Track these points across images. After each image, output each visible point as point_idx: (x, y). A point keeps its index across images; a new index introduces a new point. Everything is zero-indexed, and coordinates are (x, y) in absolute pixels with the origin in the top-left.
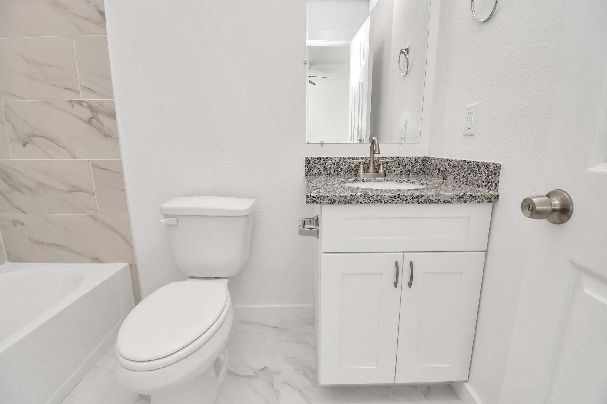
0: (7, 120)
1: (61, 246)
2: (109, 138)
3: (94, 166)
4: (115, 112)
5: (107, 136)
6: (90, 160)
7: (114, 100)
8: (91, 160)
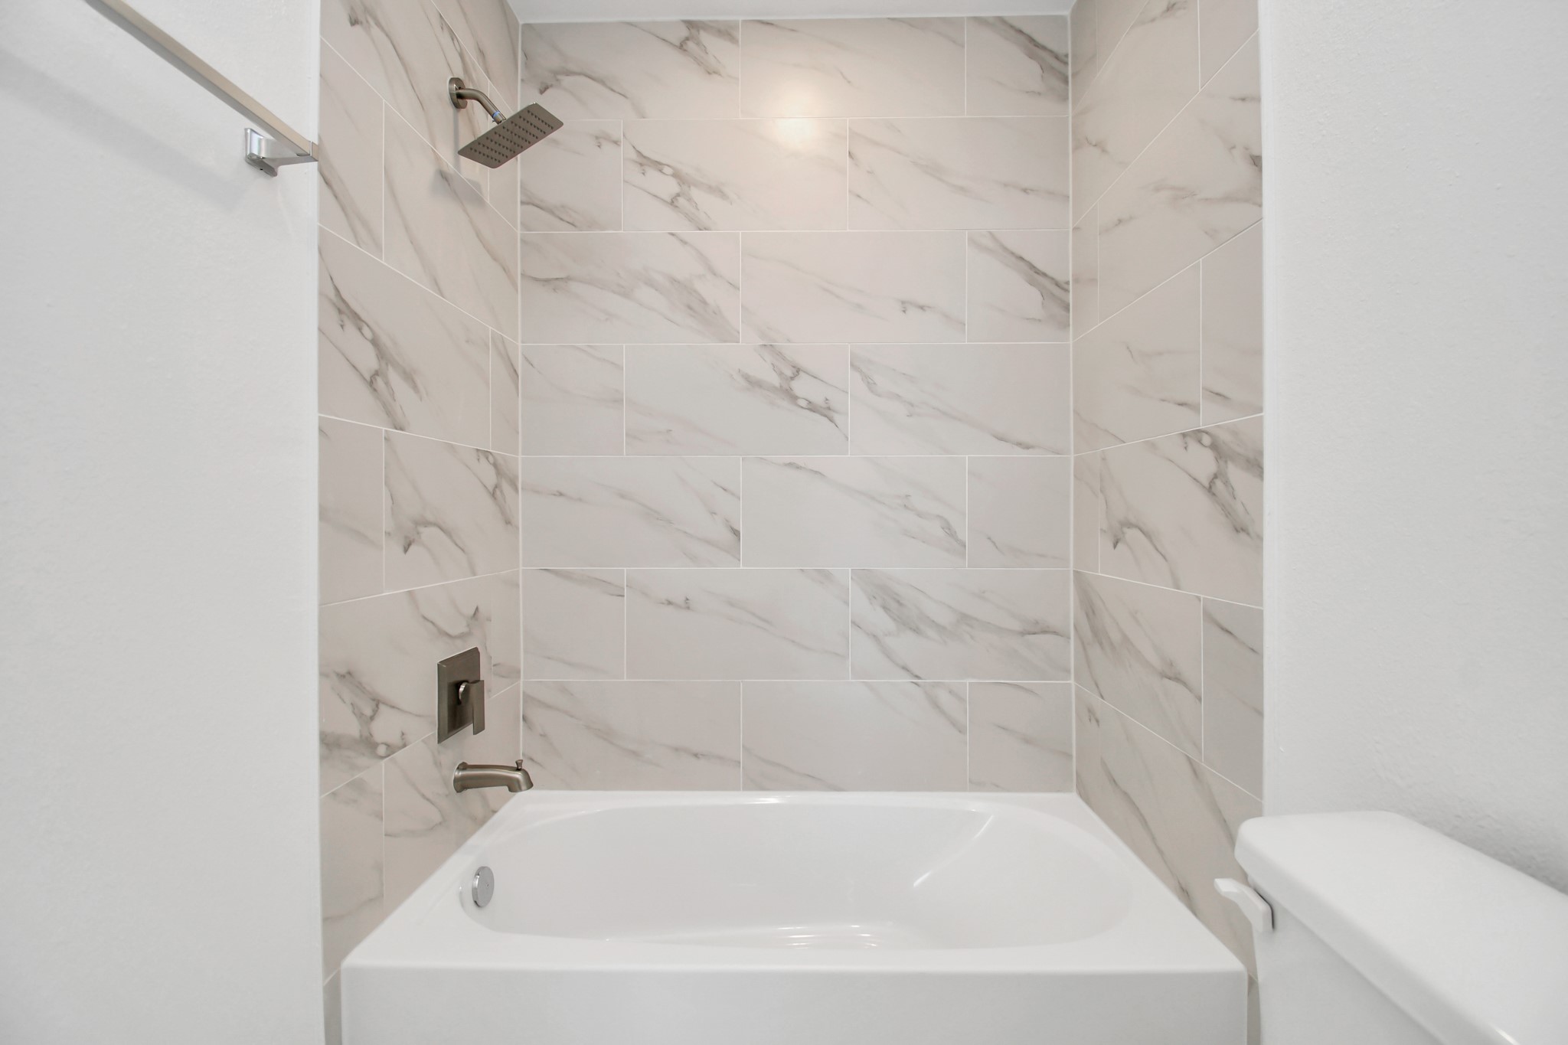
0: (1101, 491)
1: (1138, 809)
2: (1243, 535)
3: (1209, 618)
4: (1261, 453)
5: (1240, 529)
6: (1202, 596)
7: (1262, 417)
8: (1204, 598)
